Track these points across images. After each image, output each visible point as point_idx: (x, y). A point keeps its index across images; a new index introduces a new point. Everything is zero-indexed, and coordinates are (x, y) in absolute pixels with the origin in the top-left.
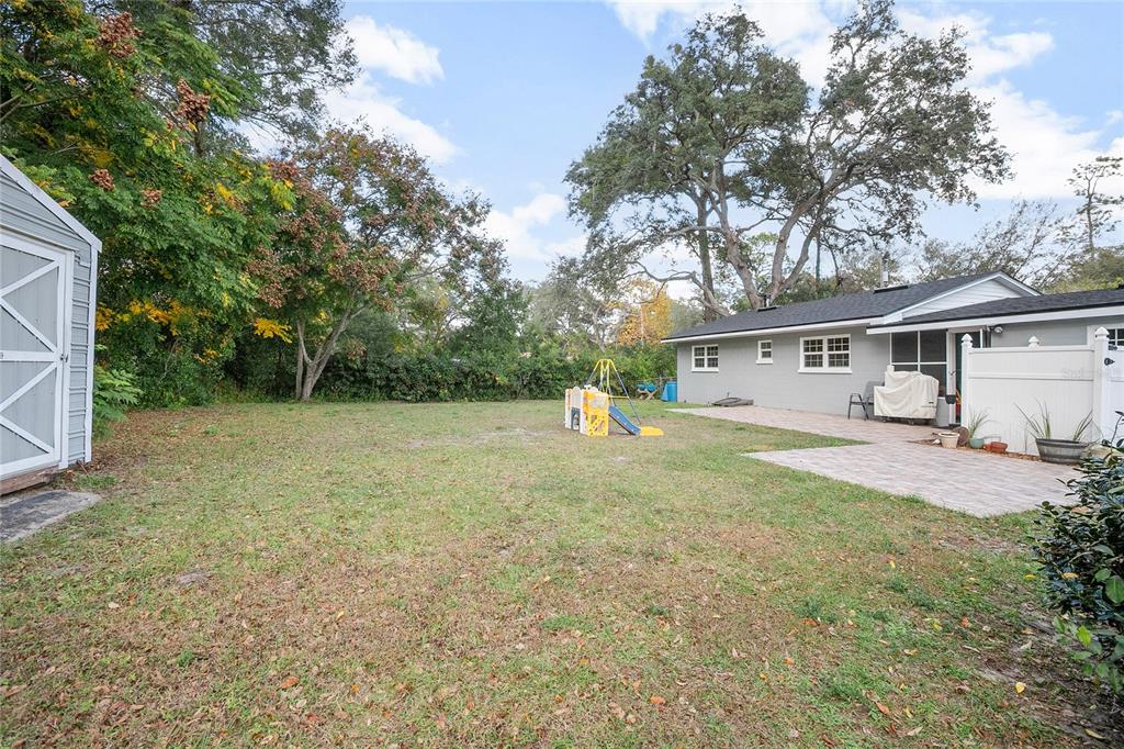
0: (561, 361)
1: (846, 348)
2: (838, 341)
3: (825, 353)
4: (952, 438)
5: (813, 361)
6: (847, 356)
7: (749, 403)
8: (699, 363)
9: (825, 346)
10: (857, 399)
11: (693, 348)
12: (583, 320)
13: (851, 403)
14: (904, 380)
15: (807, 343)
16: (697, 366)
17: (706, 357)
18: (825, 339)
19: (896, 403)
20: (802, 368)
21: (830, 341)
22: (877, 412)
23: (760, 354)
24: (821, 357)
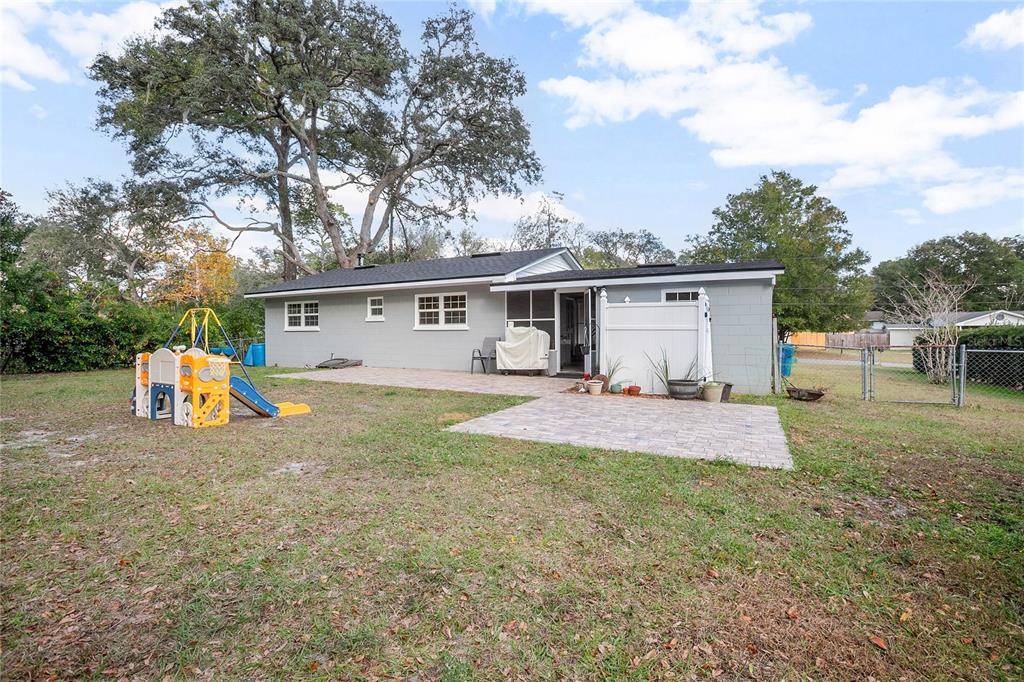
0: (89, 318)
1: (463, 305)
2: (455, 298)
3: (442, 310)
4: (597, 387)
5: (429, 318)
6: (463, 313)
7: (358, 364)
8: (294, 322)
9: (441, 303)
10: (477, 355)
11: (286, 304)
12: (111, 272)
13: (474, 358)
14: (524, 335)
15: (421, 300)
16: (291, 324)
17: (303, 315)
18: (441, 296)
19: (517, 357)
20: (417, 326)
21: (447, 299)
22: (500, 366)
23: (369, 312)
24: (437, 314)
